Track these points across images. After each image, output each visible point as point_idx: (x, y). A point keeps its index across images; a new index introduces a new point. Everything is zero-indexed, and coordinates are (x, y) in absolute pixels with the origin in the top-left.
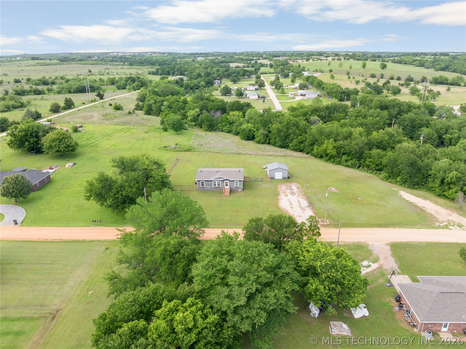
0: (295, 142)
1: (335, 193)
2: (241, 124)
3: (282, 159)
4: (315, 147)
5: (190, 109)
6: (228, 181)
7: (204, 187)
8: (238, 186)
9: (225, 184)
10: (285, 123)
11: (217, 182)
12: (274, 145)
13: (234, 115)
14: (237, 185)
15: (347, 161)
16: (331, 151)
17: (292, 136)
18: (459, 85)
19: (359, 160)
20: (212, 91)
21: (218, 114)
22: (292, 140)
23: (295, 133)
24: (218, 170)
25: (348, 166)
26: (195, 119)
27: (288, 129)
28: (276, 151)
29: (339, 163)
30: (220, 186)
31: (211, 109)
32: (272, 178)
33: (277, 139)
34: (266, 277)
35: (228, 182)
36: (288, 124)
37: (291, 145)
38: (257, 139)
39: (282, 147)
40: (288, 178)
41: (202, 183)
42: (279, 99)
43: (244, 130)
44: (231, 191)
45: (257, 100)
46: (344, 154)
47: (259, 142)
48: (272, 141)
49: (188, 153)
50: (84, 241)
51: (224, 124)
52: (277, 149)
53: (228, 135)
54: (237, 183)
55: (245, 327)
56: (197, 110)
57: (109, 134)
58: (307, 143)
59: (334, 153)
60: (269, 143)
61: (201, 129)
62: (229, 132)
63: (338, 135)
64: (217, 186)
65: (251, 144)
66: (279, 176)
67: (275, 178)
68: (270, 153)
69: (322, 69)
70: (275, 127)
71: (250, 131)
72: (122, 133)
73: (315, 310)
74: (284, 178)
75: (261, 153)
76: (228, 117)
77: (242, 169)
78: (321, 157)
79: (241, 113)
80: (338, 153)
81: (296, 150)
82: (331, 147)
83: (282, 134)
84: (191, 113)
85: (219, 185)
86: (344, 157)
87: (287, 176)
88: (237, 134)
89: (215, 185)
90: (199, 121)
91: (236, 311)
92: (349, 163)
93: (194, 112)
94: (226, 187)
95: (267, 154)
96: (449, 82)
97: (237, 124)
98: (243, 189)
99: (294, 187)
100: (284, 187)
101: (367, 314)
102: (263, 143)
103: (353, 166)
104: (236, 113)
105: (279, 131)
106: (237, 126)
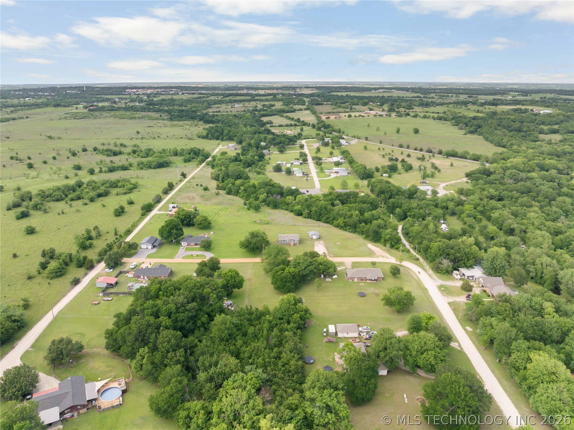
0: (324, 218)
1: (339, 245)
2: (294, 206)
3: (317, 228)
4: (335, 221)
5: (260, 194)
7: (282, 243)
8: (297, 243)
9: (291, 241)
10: (319, 207)
11: (288, 240)
12: (314, 219)
13: (289, 198)
15: (349, 229)
16: (342, 224)
17: (323, 214)
18: (466, 158)
19: (355, 229)
20: (265, 166)
21: (279, 197)
22: (323, 216)
23: (324, 213)
24: (287, 235)
25: (349, 232)
26: (264, 201)
27: (321, 210)
28: (314, 223)
29: (346, 230)
30: (289, 242)
31: (274, 194)
32: (312, 239)
33: (315, 216)
34: (309, 264)
35: (293, 241)
36: (321, 207)
37: (322, 219)
38: (304, 216)
39: (318, 221)
40: (319, 238)
41: (281, 241)
42: (318, 177)
43: (296, 210)
44: (294, 245)
45: (302, 177)
46: (348, 226)
47: (305, 217)
48: (312, 217)
49: (268, 225)
50: (244, 263)
51: (283, 204)
52: (315, 222)
53: (286, 211)
54: (296, 241)
55: (304, 273)
56: (265, 194)
57: (217, 212)
58: (330, 219)
59: (343, 225)
60: (310, 218)
61: (268, 207)
62: (287, 210)
63: (346, 215)
65: (300, 218)
66: (315, 237)
68: (311, 225)
69: (359, 136)
70: (314, 209)
71: (300, 210)
72: (223, 212)
73: (322, 276)
74: (317, 239)
75: (306, 224)
76: (286, 200)
77: (298, 235)
78: (338, 227)
79: (293, 198)
80: (345, 225)
81: (325, 223)
82: (341, 222)
83: (318, 213)
84: (262, 197)
86: (348, 227)
88: (292, 211)
89: (287, 242)
90: (267, 202)
91: (302, 270)
92: (350, 230)
93: (263, 196)
94: (292, 243)
95: (309, 225)
96: (458, 155)
97: (291, 205)
98: (299, 244)
99: (321, 242)
100: (317, 243)
101: (337, 277)
102: (307, 218)
103: (352, 232)
104: (290, 197)
105: (316, 211)
106: (292, 207)
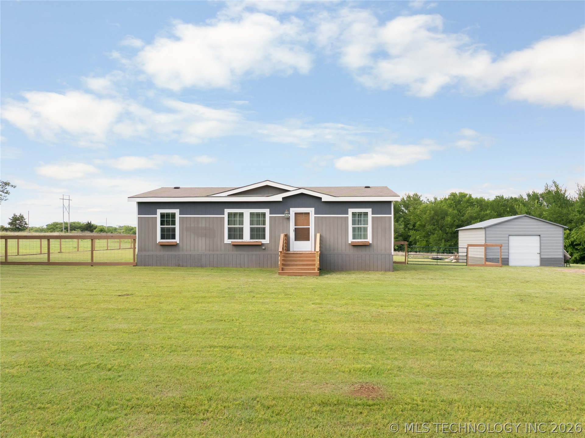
6: (311, 210)
7: (175, 245)
8: (369, 240)
9: (292, 227)
11: (247, 212)
14: (358, 232)
30: (266, 241)
35: (312, 216)
41: (167, 219)
54: (359, 218)
64: (247, 238)
67: (511, 263)
74: (548, 264)
85: (258, 233)
87: (562, 257)
89: (235, 233)
94: (298, 246)
